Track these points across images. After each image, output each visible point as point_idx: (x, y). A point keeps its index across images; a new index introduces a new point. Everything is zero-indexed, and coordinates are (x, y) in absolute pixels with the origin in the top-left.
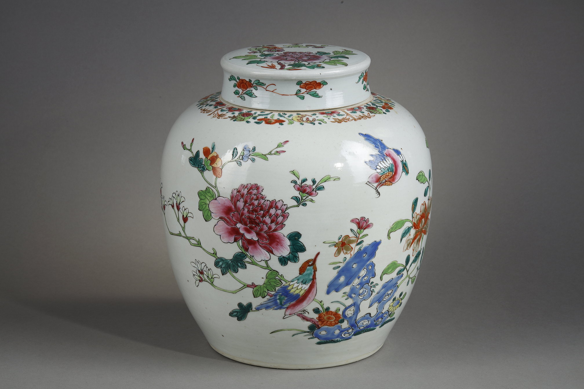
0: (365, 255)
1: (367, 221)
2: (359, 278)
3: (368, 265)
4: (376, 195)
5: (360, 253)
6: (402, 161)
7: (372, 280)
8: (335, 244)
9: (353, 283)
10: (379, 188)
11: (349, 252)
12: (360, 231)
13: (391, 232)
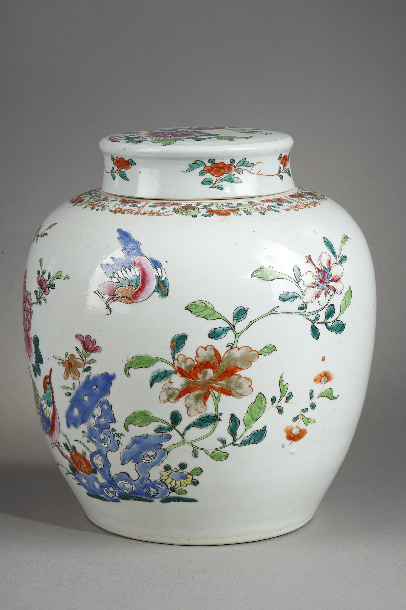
0: (95, 387)
1: (94, 342)
2: (94, 416)
3: (102, 404)
4: (106, 311)
5: (88, 384)
6: (158, 278)
7: (112, 426)
8: (63, 362)
9: (89, 422)
10: (111, 302)
11: (77, 377)
12: (86, 353)
13: (130, 368)
